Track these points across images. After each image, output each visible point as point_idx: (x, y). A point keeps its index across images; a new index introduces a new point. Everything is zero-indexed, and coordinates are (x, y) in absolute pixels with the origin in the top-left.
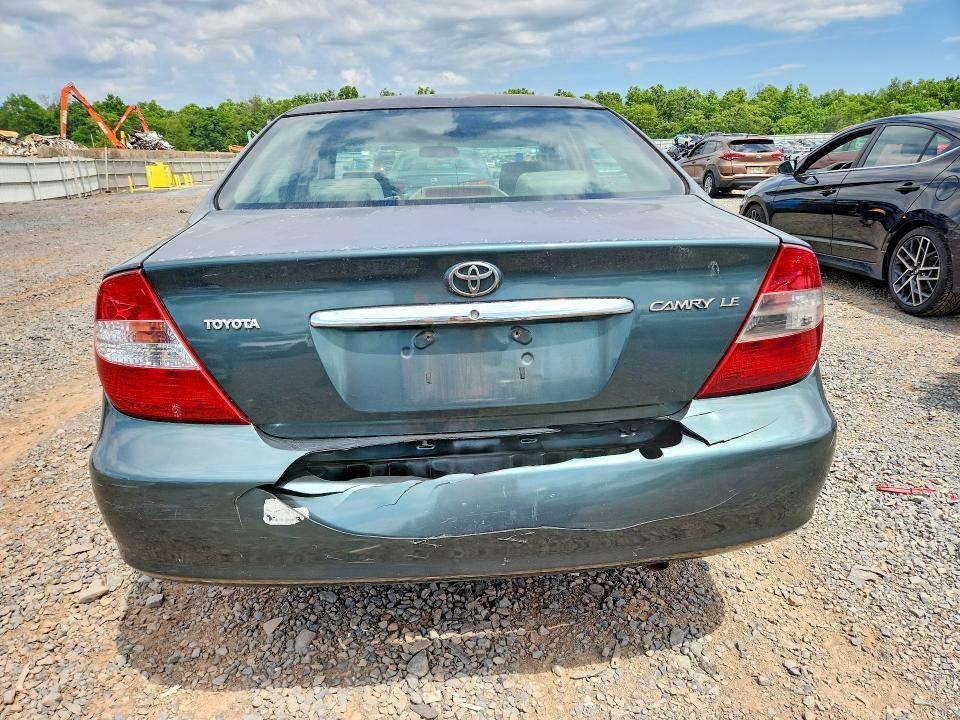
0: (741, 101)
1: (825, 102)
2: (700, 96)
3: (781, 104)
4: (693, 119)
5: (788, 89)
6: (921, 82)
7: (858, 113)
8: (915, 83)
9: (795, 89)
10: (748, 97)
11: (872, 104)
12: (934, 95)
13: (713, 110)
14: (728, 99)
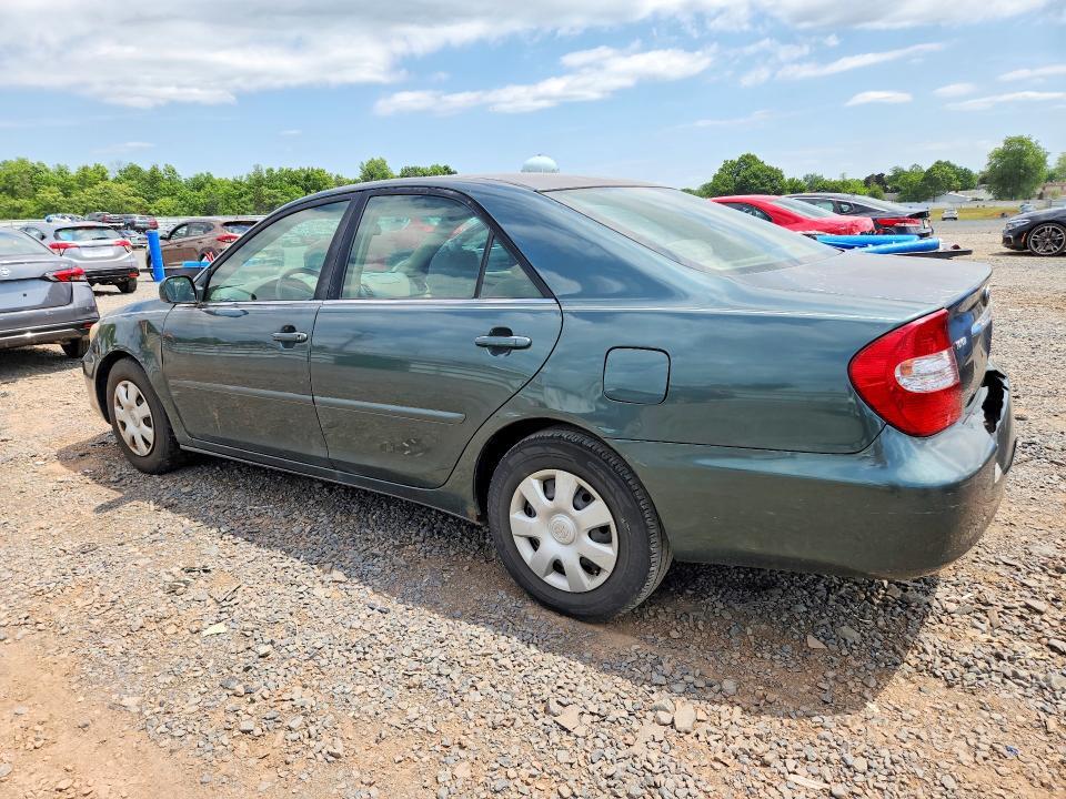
0: (104, 178)
1: (198, 185)
2: (47, 171)
3: (152, 184)
4: (49, 197)
5: (155, 170)
6: (281, 170)
7: (234, 196)
8: (276, 171)
9: (161, 168)
10: (111, 176)
11: (244, 189)
12: (294, 182)
13: (71, 187)
14: (85, 176)
